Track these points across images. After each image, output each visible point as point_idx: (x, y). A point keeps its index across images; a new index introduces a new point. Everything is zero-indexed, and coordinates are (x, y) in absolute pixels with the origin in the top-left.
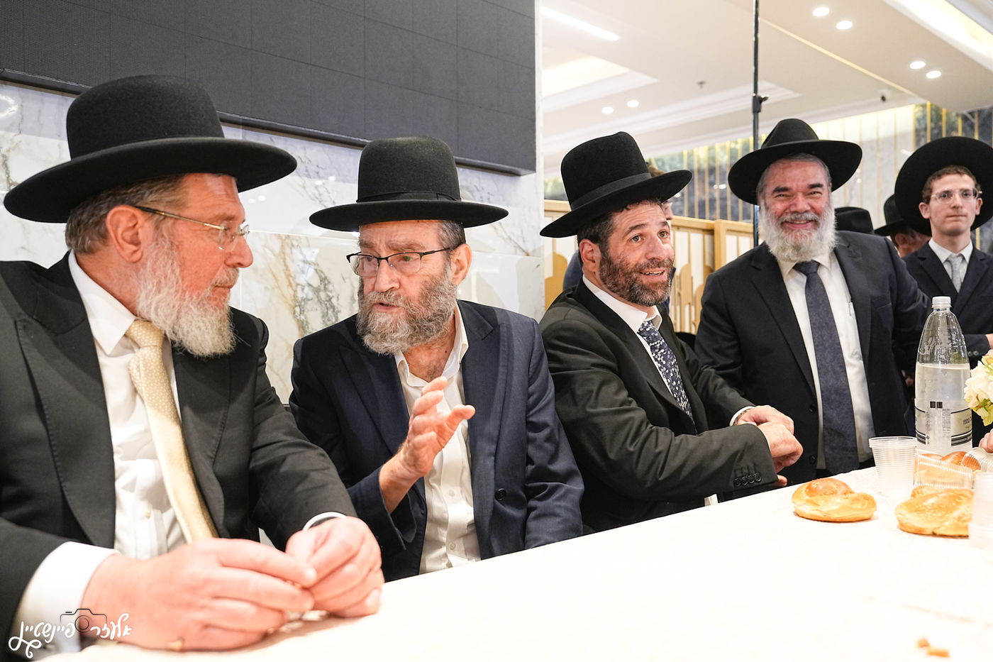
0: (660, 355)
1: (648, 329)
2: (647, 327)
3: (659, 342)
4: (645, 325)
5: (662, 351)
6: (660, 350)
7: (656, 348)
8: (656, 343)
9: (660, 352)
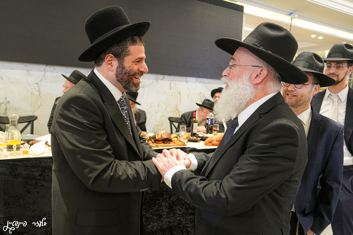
0: (124, 113)
1: (122, 101)
2: (122, 99)
3: (126, 107)
4: (121, 98)
5: (126, 112)
6: (125, 110)
7: (124, 110)
8: (124, 108)
9: (125, 112)
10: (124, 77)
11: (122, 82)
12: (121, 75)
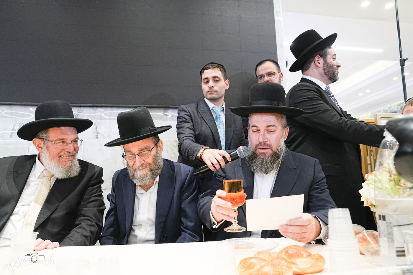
1: (328, 90)
2: (327, 89)
6: (332, 97)
10: (330, 70)
11: (328, 74)
12: (327, 69)
